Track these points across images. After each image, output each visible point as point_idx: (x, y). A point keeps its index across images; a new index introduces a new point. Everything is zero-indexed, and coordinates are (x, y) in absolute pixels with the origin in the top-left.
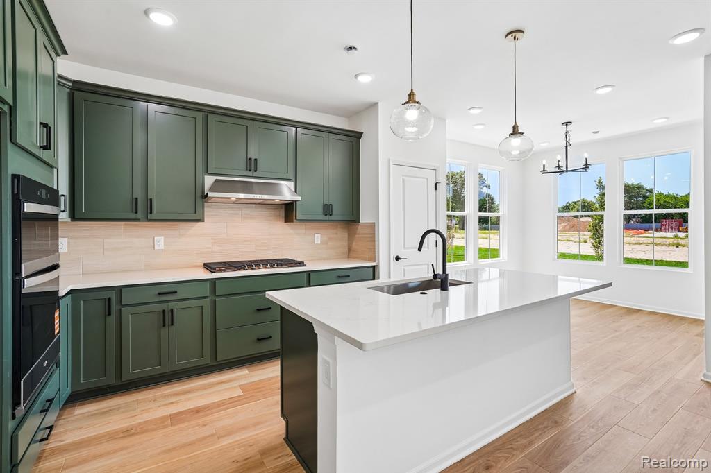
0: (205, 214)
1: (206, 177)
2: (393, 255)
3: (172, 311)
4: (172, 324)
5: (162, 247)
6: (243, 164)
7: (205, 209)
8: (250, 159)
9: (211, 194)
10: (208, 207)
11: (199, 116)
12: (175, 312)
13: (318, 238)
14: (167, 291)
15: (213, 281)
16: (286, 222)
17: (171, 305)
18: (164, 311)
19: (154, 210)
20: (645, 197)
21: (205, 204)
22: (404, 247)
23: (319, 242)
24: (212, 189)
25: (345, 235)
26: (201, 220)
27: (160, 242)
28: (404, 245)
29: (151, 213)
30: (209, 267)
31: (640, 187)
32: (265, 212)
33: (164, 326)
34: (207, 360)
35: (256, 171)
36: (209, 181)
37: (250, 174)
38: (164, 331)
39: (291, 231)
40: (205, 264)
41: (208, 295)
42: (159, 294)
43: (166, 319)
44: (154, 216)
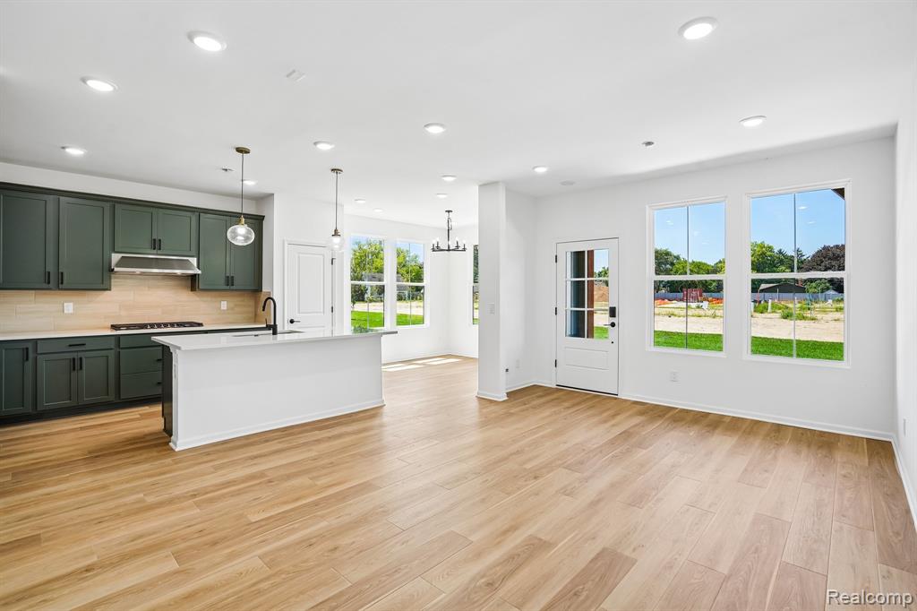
0: (112, 284)
1: (113, 254)
2: (287, 318)
3: (81, 359)
4: (81, 368)
5: (71, 311)
6: (148, 244)
7: (112, 280)
8: (155, 240)
9: (116, 269)
10: (115, 278)
11: (107, 206)
12: (84, 360)
13: (224, 305)
14: (77, 343)
15: (118, 337)
16: (192, 290)
17: (80, 355)
18: (74, 359)
19: (65, 282)
20: (672, 264)
21: (113, 276)
22: (299, 312)
23: (225, 308)
24: (118, 265)
25: (252, 303)
26: (109, 289)
27: (69, 307)
28: (299, 310)
29: (62, 283)
30: (114, 327)
31: (668, 254)
32: (171, 283)
33: (74, 369)
34: (111, 398)
35: (160, 249)
36: (116, 257)
37: (155, 251)
38: (74, 374)
39: (198, 299)
40: (112, 326)
41: (112, 347)
42: (70, 346)
43: (76, 365)
44: (64, 286)
